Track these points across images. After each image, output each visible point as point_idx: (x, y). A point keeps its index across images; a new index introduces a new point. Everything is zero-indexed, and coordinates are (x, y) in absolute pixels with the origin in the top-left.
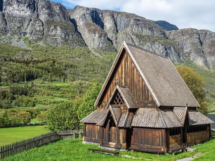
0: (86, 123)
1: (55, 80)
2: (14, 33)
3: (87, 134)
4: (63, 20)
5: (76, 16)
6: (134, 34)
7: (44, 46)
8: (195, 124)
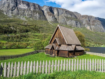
0: (46, 48)
1: (36, 33)
2: (21, 15)
3: (46, 52)
4: (39, 11)
5: (44, 9)
6: (65, 17)
7: (32, 20)
8: (78, 50)
